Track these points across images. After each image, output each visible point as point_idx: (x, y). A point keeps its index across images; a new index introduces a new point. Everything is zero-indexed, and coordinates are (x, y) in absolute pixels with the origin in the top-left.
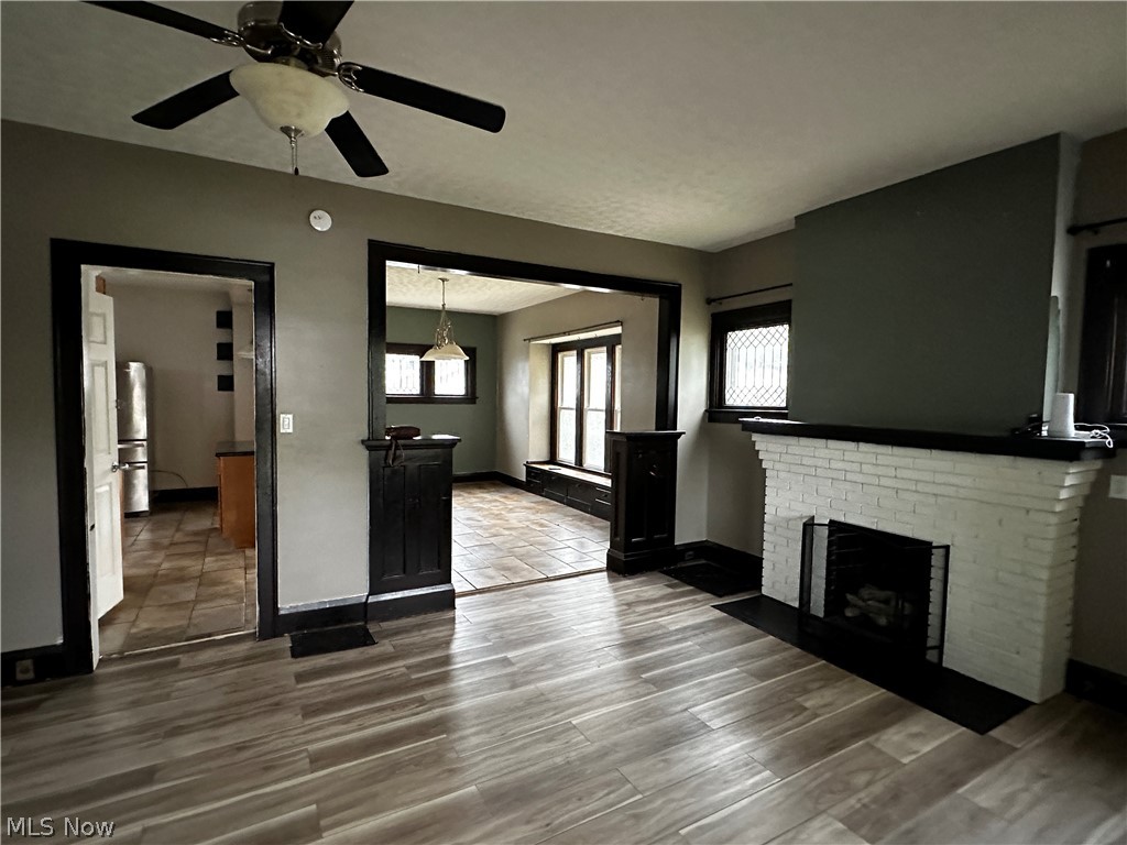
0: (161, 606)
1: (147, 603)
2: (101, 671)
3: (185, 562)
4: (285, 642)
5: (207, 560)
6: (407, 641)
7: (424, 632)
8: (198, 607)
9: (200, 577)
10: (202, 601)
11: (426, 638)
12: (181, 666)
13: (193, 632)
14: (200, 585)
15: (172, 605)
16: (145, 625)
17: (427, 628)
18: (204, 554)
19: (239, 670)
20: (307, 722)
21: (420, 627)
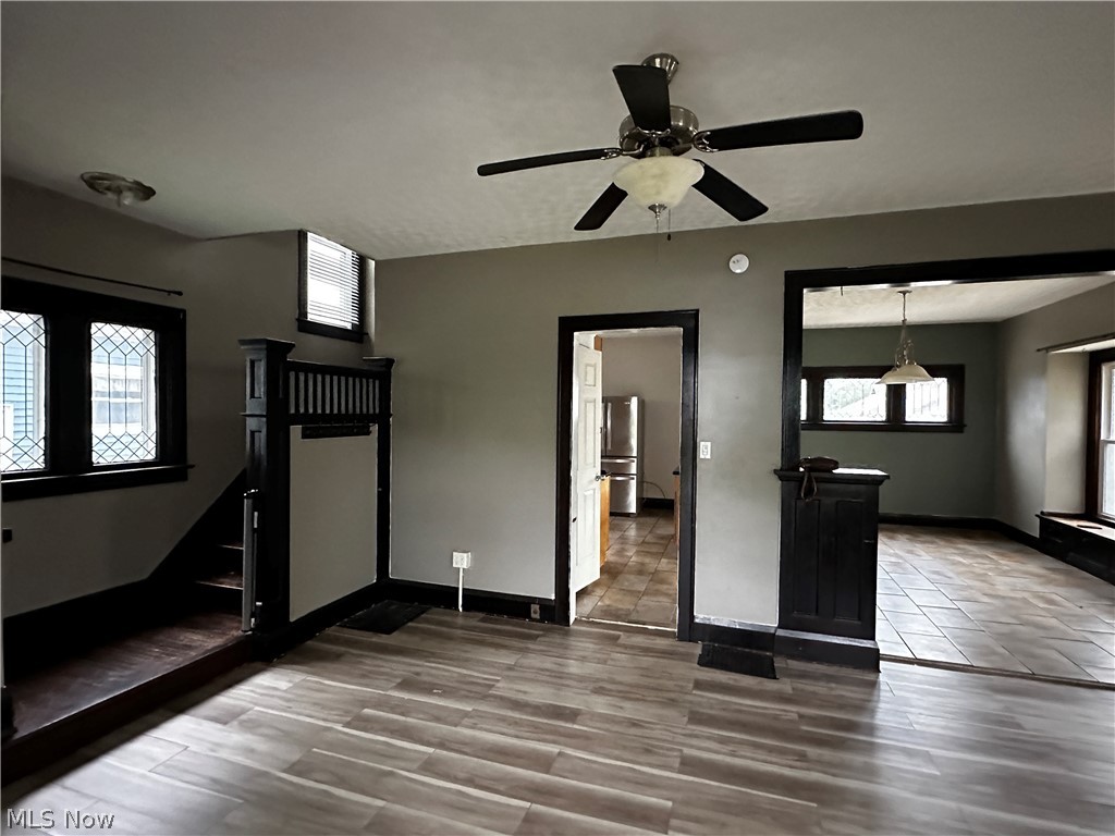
0: (621, 590)
1: (614, 585)
2: (576, 627)
3: (647, 560)
4: (697, 649)
5: (663, 560)
6: (811, 688)
7: (833, 685)
8: (645, 598)
9: (653, 574)
10: (647, 594)
11: (834, 693)
12: (620, 641)
13: (634, 617)
14: (651, 580)
15: (629, 591)
16: (607, 602)
17: (837, 683)
18: (662, 555)
19: (656, 659)
20: (690, 727)
21: (830, 678)
